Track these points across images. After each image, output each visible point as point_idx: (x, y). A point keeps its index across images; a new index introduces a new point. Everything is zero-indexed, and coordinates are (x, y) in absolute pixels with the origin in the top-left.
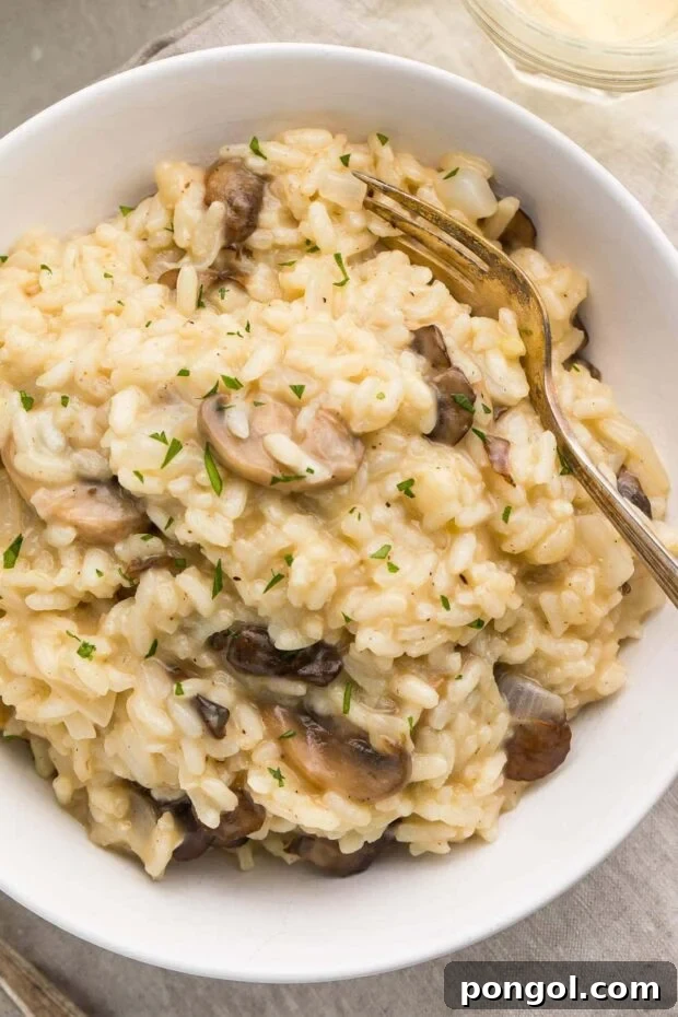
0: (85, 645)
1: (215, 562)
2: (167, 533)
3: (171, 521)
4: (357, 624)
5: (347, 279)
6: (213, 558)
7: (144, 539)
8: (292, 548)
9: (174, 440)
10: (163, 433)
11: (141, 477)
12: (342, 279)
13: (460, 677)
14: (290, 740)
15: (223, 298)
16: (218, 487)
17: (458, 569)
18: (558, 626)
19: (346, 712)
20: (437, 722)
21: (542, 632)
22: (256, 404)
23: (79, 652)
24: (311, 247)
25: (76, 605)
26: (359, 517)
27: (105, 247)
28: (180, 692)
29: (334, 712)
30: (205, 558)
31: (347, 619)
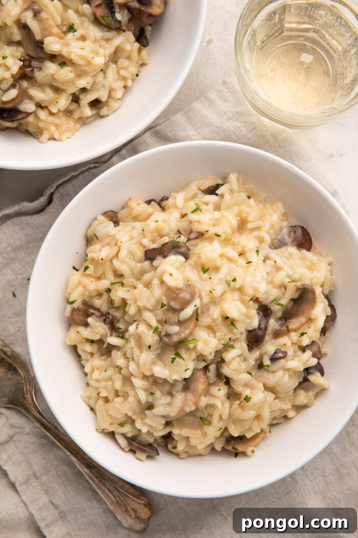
0: (245, 399)
1: (223, 346)
2: (208, 362)
3: (204, 360)
4: (253, 296)
5: (121, 282)
6: (221, 347)
7: (209, 371)
8: (222, 317)
9: (175, 355)
10: (172, 358)
11: (187, 369)
12: (120, 283)
13: (275, 262)
14: (290, 328)
15: (121, 329)
16: (196, 341)
17: (237, 256)
18: (260, 223)
19: (283, 306)
20: (291, 272)
21: (261, 229)
22: (166, 322)
23: (248, 402)
24: (109, 291)
25: (228, 401)
26: (214, 290)
27: (94, 370)
28: (268, 366)
29: (281, 310)
30: (220, 350)
31: (251, 299)
